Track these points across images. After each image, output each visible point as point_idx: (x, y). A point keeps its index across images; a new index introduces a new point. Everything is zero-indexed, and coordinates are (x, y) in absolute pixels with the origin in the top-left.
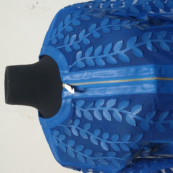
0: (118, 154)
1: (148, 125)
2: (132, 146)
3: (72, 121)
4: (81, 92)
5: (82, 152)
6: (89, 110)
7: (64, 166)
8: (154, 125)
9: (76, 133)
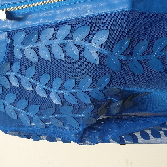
0: (75, 109)
1: (117, 63)
2: (94, 96)
3: (9, 65)
4: (19, 20)
5: (26, 109)
6: (32, 46)
7: (6, 132)
8: (127, 62)
9: (15, 84)
